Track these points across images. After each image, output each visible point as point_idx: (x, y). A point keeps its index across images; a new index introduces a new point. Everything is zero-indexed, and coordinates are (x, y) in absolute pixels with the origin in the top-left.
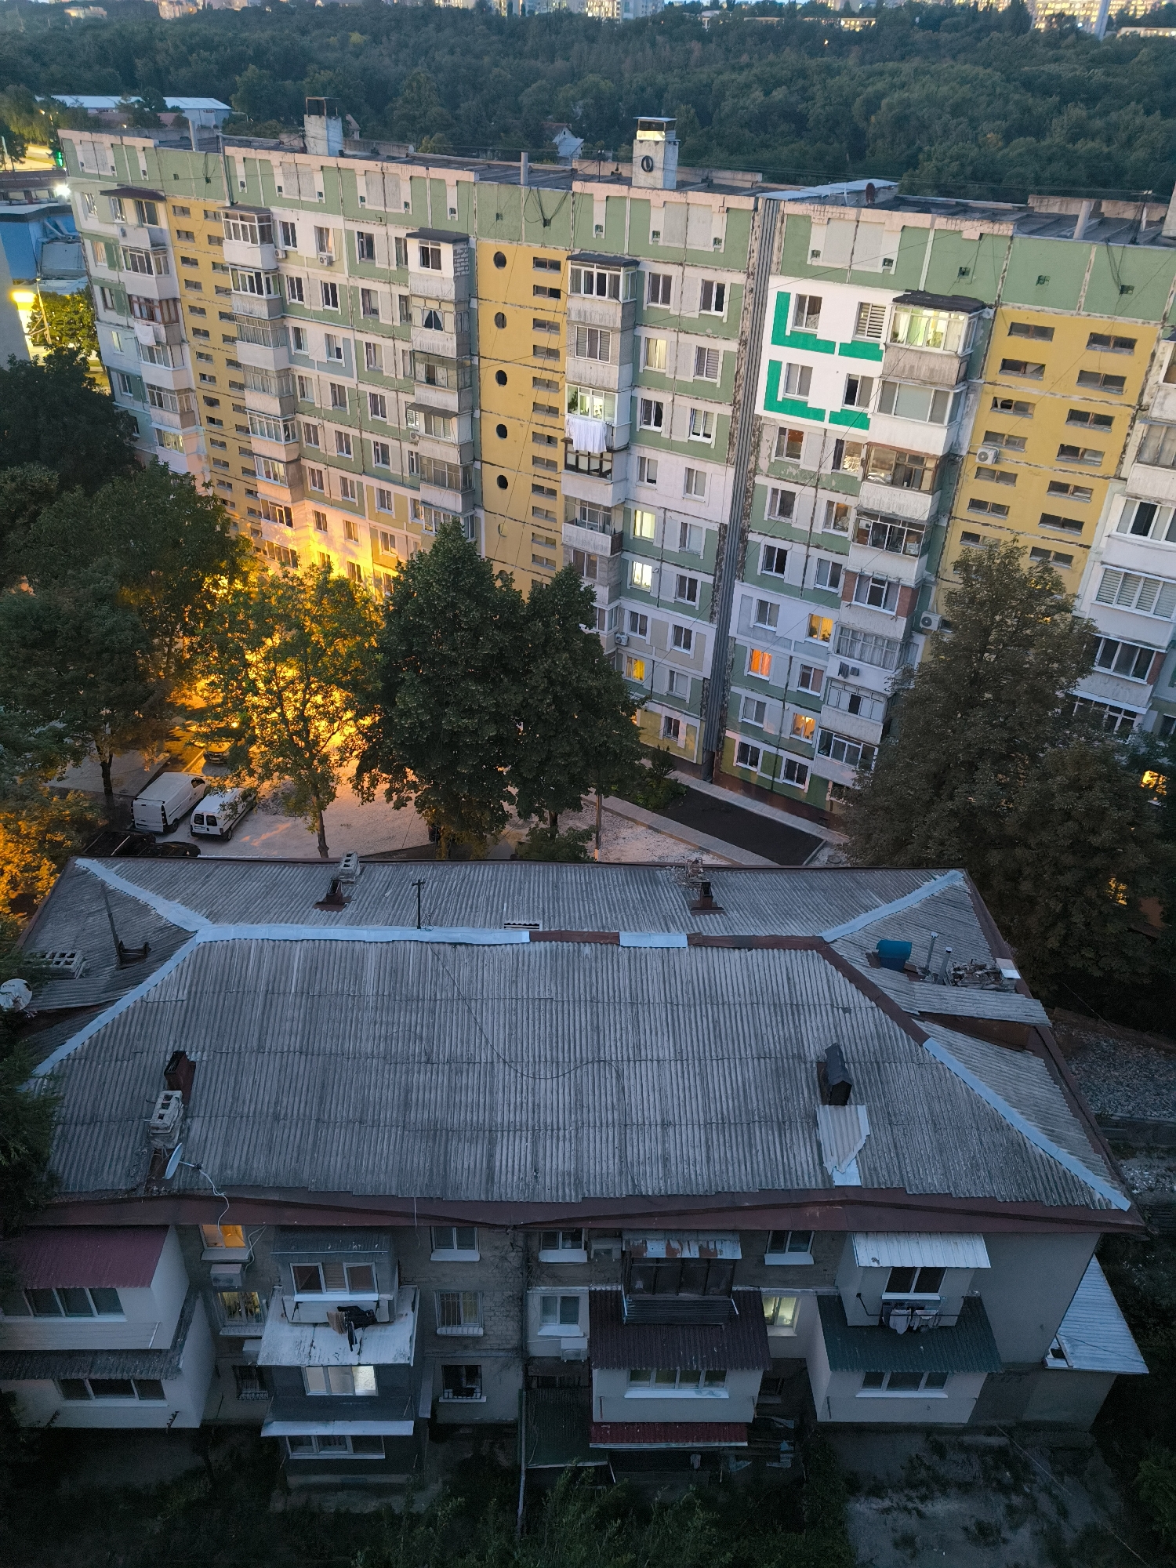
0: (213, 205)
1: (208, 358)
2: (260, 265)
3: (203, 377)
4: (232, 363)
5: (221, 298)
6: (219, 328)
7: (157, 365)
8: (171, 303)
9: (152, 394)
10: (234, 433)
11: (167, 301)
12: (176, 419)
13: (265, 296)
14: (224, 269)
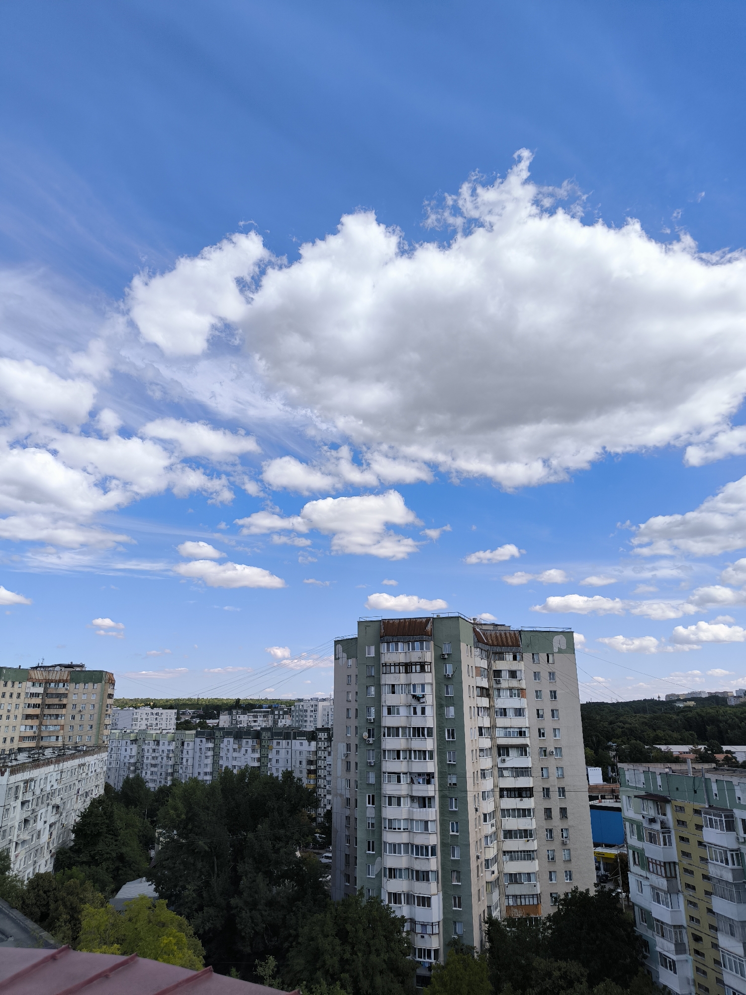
0: (698, 806)
1: (695, 905)
2: (726, 846)
3: (692, 918)
4: (710, 911)
5: (702, 865)
6: (701, 886)
7: (661, 905)
8: (672, 865)
9: (657, 925)
10: (711, 964)
11: (669, 863)
12: (672, 947)
13: (730, 866)
14: (705, 846)
